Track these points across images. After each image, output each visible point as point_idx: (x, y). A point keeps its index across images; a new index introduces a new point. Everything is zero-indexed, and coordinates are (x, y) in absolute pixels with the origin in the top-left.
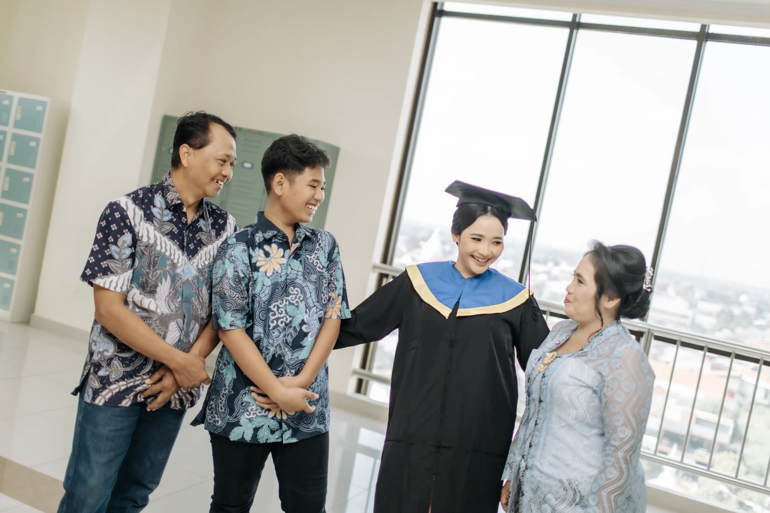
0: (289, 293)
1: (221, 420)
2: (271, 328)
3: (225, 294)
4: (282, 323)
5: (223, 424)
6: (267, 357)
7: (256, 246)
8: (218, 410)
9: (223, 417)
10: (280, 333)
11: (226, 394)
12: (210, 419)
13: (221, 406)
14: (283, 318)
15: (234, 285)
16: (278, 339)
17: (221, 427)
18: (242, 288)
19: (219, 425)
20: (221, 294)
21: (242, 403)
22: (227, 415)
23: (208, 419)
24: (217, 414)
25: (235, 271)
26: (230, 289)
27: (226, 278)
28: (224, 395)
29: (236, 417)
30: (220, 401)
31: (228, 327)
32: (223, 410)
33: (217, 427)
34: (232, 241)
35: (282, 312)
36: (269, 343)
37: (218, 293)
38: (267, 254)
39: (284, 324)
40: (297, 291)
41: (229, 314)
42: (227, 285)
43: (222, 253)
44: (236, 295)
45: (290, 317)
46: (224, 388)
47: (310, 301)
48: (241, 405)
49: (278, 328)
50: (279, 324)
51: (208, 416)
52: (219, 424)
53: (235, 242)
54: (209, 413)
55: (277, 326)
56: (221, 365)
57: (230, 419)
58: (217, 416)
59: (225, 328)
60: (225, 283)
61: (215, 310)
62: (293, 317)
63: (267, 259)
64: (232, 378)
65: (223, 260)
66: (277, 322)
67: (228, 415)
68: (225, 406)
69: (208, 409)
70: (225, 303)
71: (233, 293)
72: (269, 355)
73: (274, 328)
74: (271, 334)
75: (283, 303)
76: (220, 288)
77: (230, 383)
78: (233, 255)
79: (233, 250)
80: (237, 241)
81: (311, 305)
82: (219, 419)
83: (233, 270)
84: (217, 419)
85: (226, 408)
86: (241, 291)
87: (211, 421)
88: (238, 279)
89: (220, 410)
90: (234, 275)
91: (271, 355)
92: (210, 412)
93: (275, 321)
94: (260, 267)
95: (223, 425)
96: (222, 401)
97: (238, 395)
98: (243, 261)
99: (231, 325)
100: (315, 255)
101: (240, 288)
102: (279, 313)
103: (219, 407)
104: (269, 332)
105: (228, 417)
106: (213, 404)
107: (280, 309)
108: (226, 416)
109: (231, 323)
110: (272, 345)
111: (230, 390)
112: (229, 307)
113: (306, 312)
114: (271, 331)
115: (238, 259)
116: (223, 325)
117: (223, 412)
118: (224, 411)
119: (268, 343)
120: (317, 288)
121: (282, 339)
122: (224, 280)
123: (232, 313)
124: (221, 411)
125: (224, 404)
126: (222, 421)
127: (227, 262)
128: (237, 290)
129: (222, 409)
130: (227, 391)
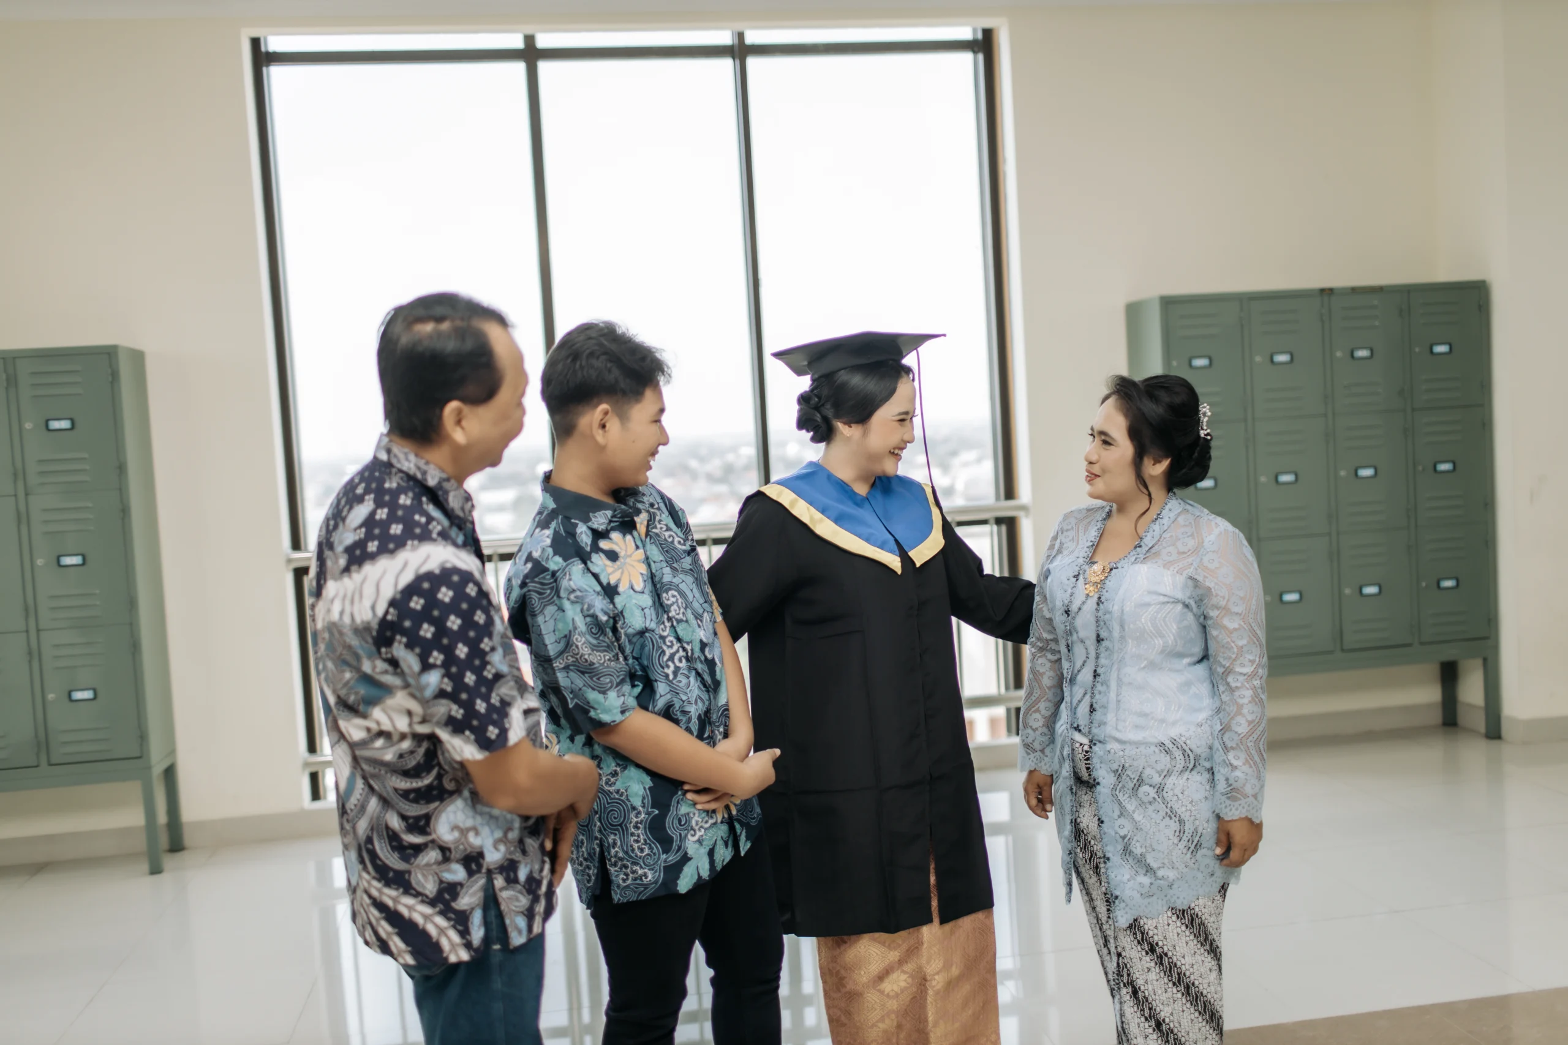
0: (667, 605)
1: (649, 869)
2: (671, 677)
3: (592, 664)
4: (680, 660)
5: (658, 873)
6: (690, 725)
7: (590, 553)
8: (636, 856)
9: (652, 863)
10: (688, 677)
11: (642, 821)
12: (624, 881)
13: (639, 848)
14: (678, 651)
15: (594, 642)
16: (690, 688)
17: (656, 882)
18: (607, 640)
19: (650, 880)
20: (579, 667)
21: (680, 821)
22: (659, 855)
23: (621, 882)
24: (638, 864)
25: (585, 617)
26: (593, 650)
27: (579, 635)
28: (639, 825)
29: (679, 848)
30: (632, 839)
31: (618, 718)
32: (647, 851)
33: (646, 886)
34: (556, 563)
35: (671, 642)
36: (684, 702)
37: (571, 668)
38: (613, 556)
39: (684, 661)
40: (674, 596)
41: (612, 694)
42: (586, 647)
43: (549, 591)
44: (604, 656)
45: (688, 643)
46: (633, 815)
47: (696, 605)
48: (681, 825)
49: (681, 672)
50: (678, 664)
51: (617, 876)
52: (650, 877)
53: (565, 564)
54: (616, 871)
55: (677, 669)
56: (604, 779)
57: (670, 858)
58: (638, 868)
59: (614, 721)
60: (583, 644)
61: (572, 699)
62: (691, 642)
63: (618, 563)
64: (645, 788)
65: (556, 605)
66: (673, 662)
67: (663, 854)
68: (648, 841)
69: (611, 865)
70: (598, 679)
71: (600, 656)
72: (693, 721)
73: (675, 673)
74: (678, 686)
75: (665, 627)
76: (572, 657)
77: (644, 798)
78: (575, 588)
79: (570, 580)
80: (565, 560)
81: (701, 611)
82: (646, 870)
83: (581, 615)
84: (640, 872)
85: (650, 845)
86: (608, 646)
87: (629, 882)
88: (597, 627)
89: (639, 854)
90: (586, 624)
91: (695, 720)
92: (616, 869)
93: (670, 663)
94: (617, 586)
95: (659, 876)
96: (639, 836)
97: (669, 811)
98: (594, 591)
99: (623, 712)
100: (660, 523)
101: (604, 642)
102: (669, 647)
103: (633, 850)
104: (673, 683)
105: (664, 856)
106: (617, 852)
107: (667, 640)
108: (659, 858)
109: (621, 708)
110: (689, 703)
111: (650, 810)
112: (608, 683)
113: (699, 626)
114: (674, 682)
115: (586, 591)
116: (606, 718)
117: (648, 855)
118: (652, 852)
119: (682, 703)
120: (696, 579)
121: (696, 685)
122: (577, 639)
123: (618, 691)
124: (644, 855)
125: (645, 840)
126: (653, 870)
127: (567, 605)
128: (602, 646)
129: (642, 850)
130: (643, 815)
